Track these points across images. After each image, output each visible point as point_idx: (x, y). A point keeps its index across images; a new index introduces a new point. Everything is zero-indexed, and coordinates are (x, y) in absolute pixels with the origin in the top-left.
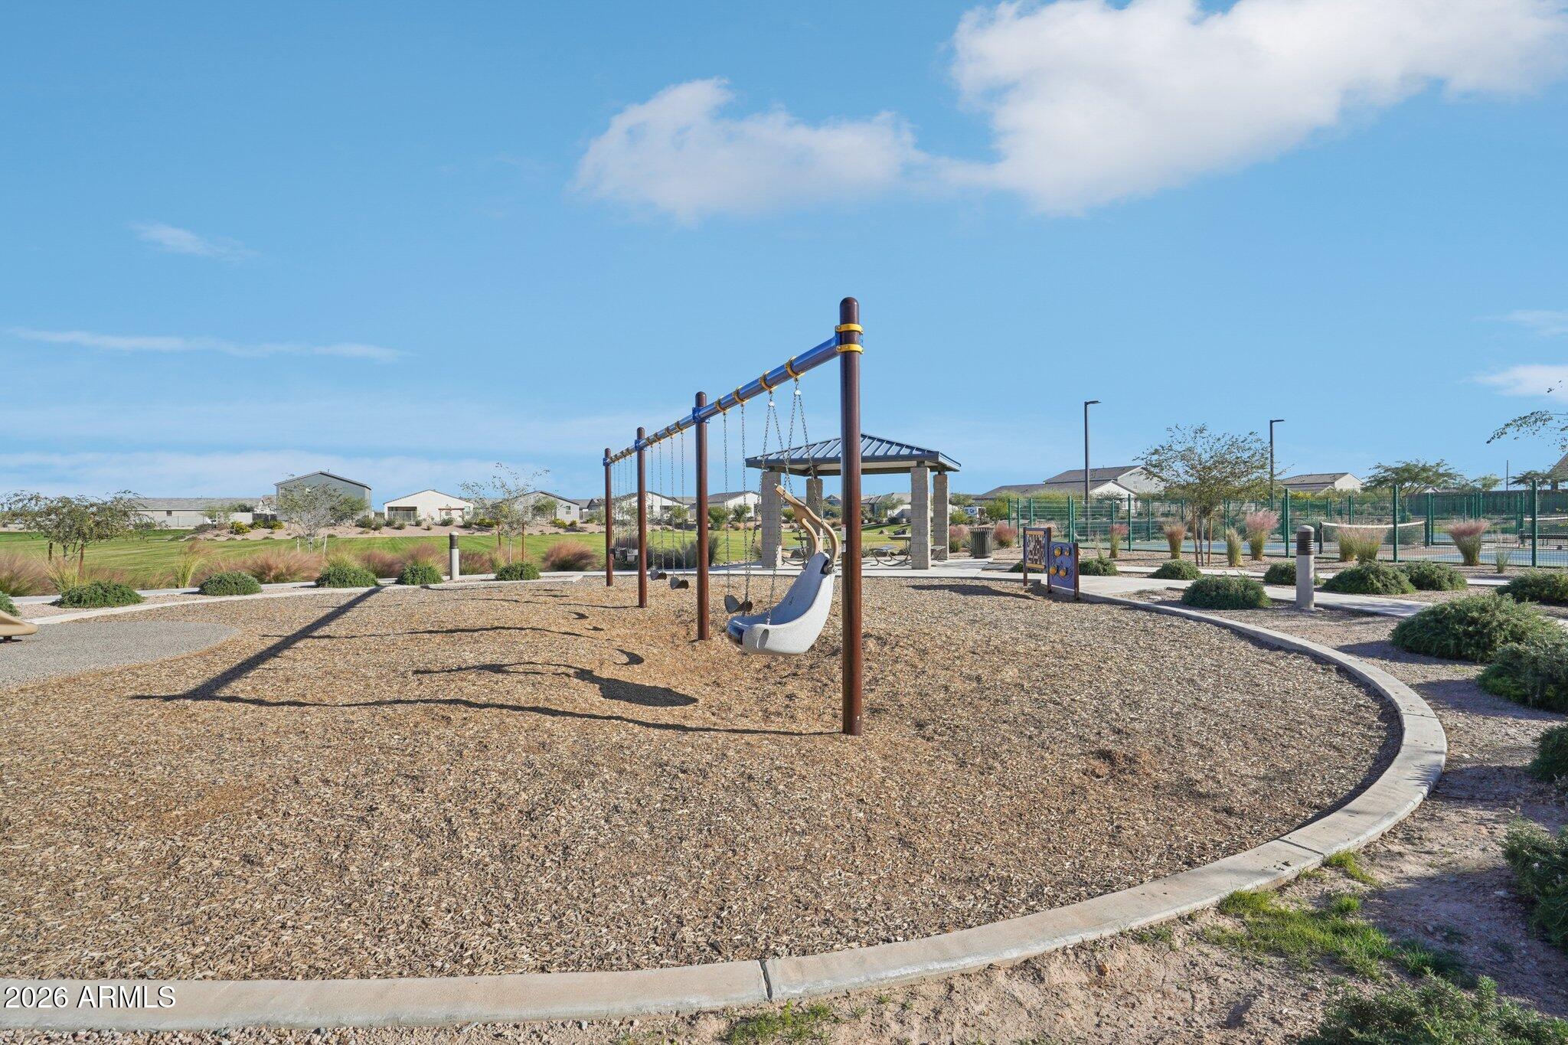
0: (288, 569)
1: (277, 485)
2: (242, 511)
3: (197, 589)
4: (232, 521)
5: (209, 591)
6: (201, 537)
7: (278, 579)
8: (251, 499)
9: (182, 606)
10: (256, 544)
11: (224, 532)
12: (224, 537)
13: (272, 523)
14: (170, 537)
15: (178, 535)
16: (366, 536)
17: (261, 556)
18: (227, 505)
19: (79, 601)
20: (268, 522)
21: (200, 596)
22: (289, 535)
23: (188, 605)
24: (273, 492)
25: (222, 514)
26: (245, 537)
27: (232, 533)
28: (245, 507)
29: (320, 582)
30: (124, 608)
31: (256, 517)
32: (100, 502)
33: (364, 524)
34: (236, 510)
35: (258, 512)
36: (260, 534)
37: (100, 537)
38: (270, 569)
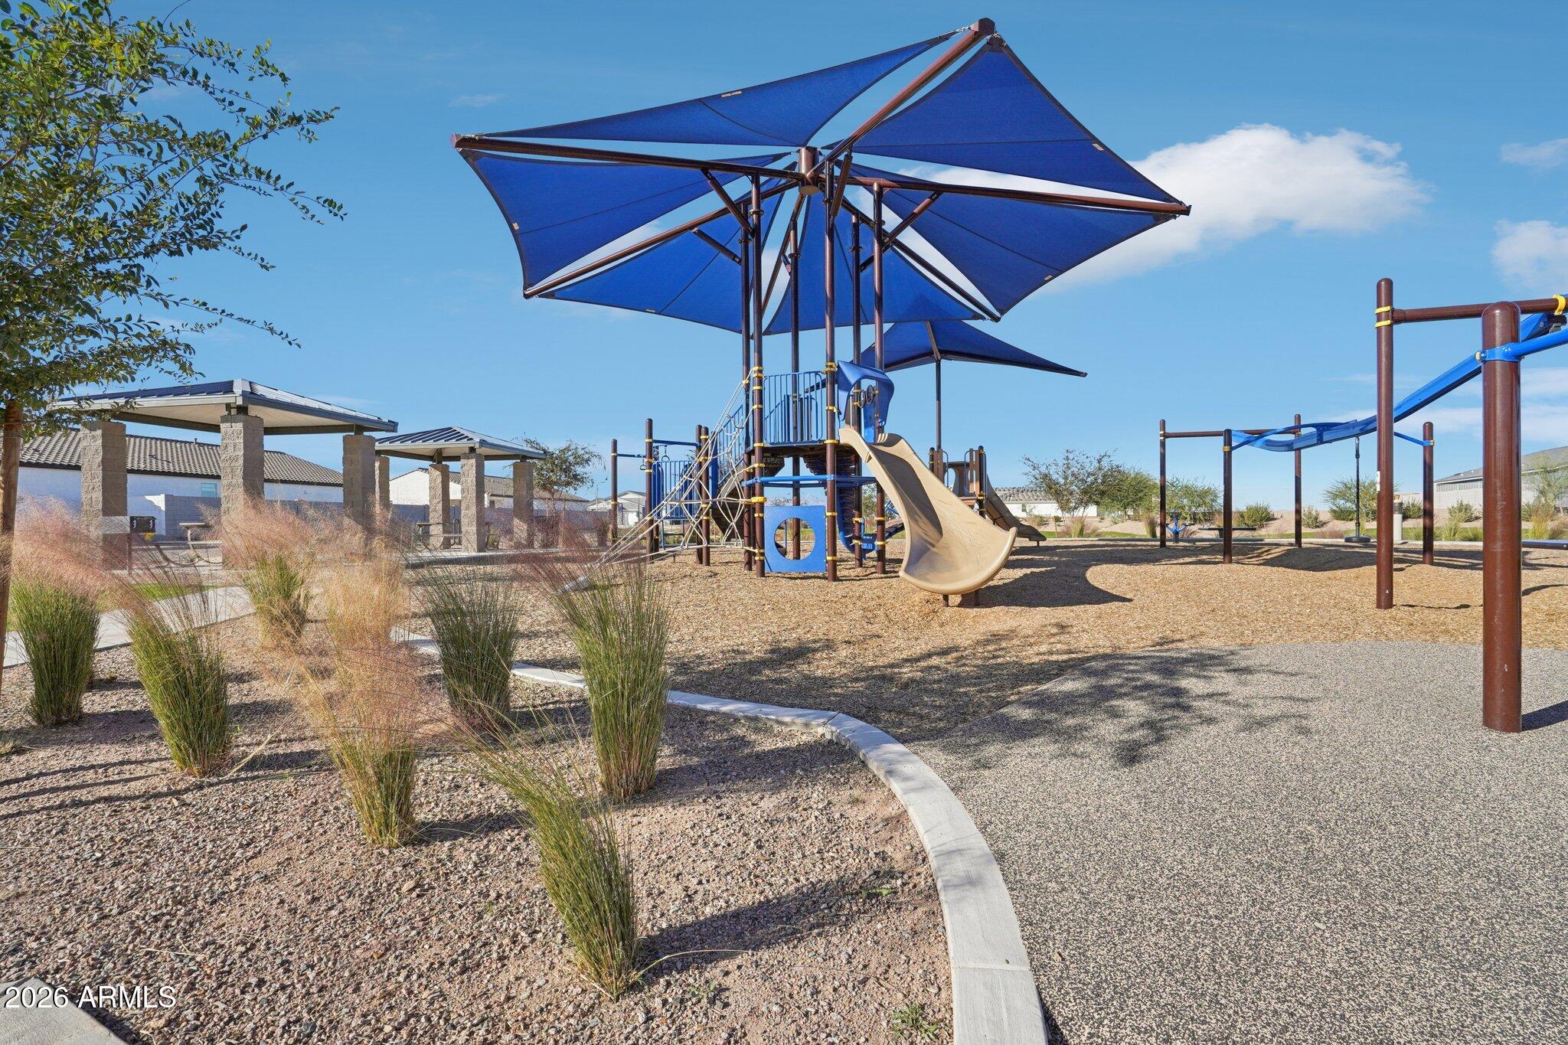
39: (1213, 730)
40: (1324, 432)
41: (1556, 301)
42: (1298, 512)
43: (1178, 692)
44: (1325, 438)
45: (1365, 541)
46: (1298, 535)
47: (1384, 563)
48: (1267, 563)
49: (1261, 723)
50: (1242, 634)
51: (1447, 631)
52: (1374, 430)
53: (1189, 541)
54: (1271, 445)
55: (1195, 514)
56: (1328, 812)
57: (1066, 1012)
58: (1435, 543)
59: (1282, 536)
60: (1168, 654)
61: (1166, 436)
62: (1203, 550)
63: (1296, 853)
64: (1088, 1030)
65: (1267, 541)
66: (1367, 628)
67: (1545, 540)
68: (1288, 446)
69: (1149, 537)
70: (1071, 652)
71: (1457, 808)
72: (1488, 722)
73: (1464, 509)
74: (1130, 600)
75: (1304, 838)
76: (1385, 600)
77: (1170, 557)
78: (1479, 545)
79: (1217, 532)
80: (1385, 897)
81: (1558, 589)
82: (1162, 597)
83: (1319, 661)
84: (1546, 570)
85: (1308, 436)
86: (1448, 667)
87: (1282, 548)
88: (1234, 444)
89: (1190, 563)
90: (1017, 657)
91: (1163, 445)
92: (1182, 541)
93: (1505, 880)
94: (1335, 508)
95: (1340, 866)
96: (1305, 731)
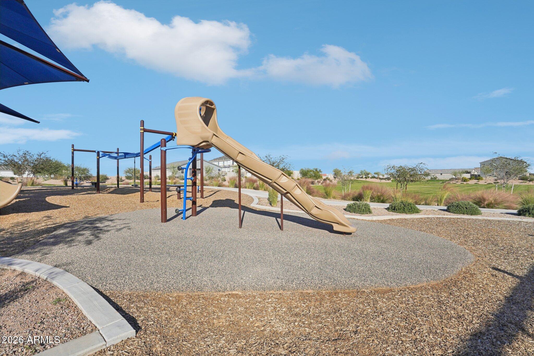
0: (495, 200)
1: (481, 163)
2: (466, 173)
3: (445, 208)
4: (462, 177)
5: (452, 211)
6: (451, 182)
7: (490, 206)
8: (470, 169)
9: (437, 218)
10: (472, 185)
11: (460, 181)
12: (459, 182)
13: (478, 178)
14: (441, 182)
15: (443, 181)
16: (525, 184)
17: (479, 193)
18: (461, 171)
19: (394, 209)
20: (477, 177)
21: (447, 213)
22: (486, 182)
23: (440, 218)
24: (479, 166)
25: (459, 174)
26: (467, 183)
27: (462, 181)
28: (467, 172)
29: (521, 213)
30: (411, 216)
31: (472, 175)
32: (412, 168)
33: (524, 179)
34: (464, 173)
35: (472, 173)
36: (473, 182)
37: (412, 181)
38: (484, 200)
39: (109, 233)
40: (126, 155)
41: (173, 133)
42: (118, 177)
43: (97, 227)
44: (127, 156)
45: (136, 186)
46: (118, 184)
47: (142, 191)
48: (109, 193)
49: (120, 229)
50: (109, 212)
51: (155, 206)
52: (139, 156)
53: (81, 187)
54: (111, 157)
55: (80, 177)
56: (137, 242)
57: (95, 284)
58: (152, 186)
59: (112, 184)
60: (90, 219)
61: (74, 150)
62: (88, 190)
63: (132, 249)
64: (101, 285)
65: (108, 186)
66: (139, 207)
67: (173, 185)
68: (115, 158)
69: (64, 185)
70: (55, 224)
71: (158, 236)
72: (162, 222)
73: (157, 176)
74: (69, 207)
75: (133, 246)
76: (142, 201)
77: (78, 193)
78: (160, 186)
79: (91, 184)
80: (148, 250)
81: (174, 196)
82: (80, 205)
83: (130, 215)
84: (173, 191)
85: (121, 156)
86: (155, 213)
87: (113, 188)
88: (100, 156)
89: (84, 194)
90: (34, 228)
91: (73, 153)
92: (79, 187)
93: (164, 243)
94: (126, 176)
95: (140, 249)
96: (130, 229)
